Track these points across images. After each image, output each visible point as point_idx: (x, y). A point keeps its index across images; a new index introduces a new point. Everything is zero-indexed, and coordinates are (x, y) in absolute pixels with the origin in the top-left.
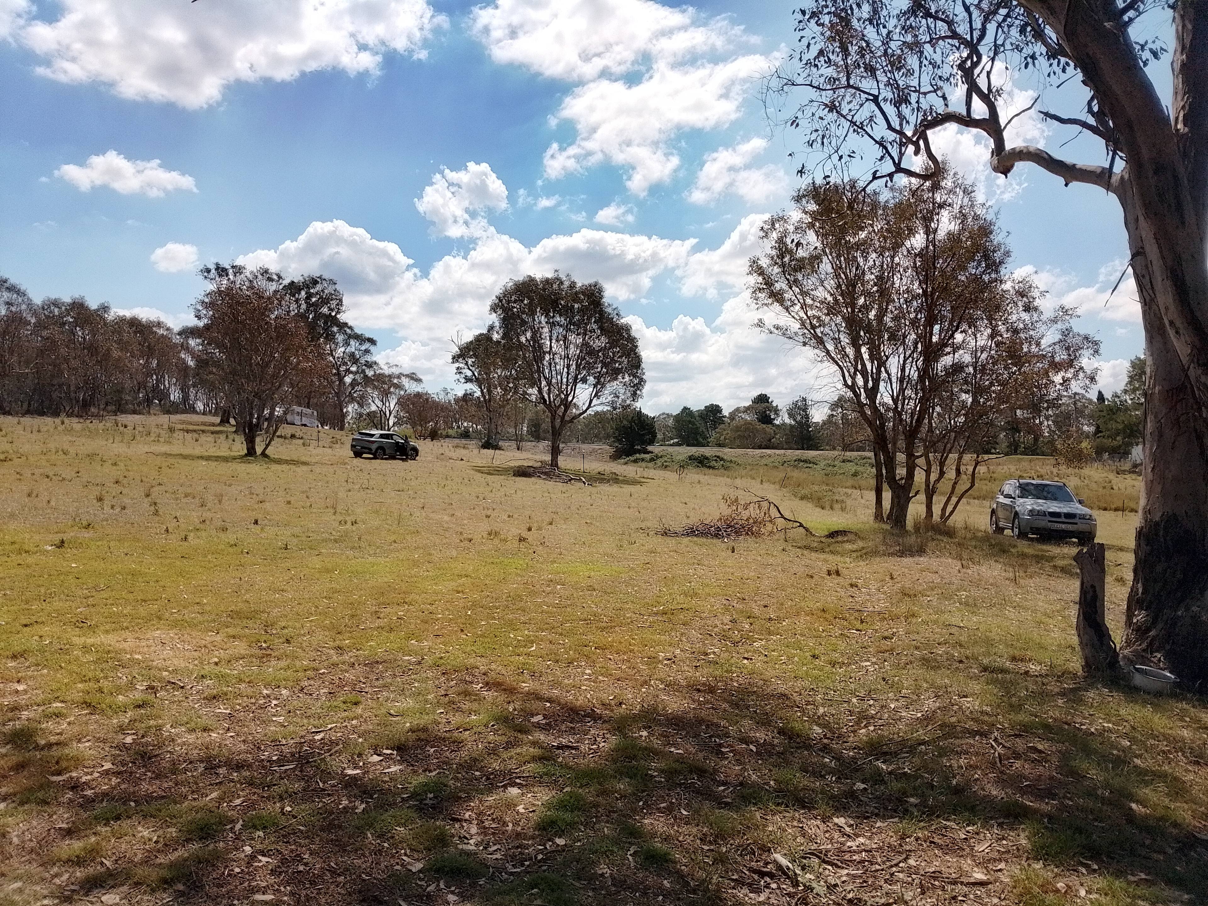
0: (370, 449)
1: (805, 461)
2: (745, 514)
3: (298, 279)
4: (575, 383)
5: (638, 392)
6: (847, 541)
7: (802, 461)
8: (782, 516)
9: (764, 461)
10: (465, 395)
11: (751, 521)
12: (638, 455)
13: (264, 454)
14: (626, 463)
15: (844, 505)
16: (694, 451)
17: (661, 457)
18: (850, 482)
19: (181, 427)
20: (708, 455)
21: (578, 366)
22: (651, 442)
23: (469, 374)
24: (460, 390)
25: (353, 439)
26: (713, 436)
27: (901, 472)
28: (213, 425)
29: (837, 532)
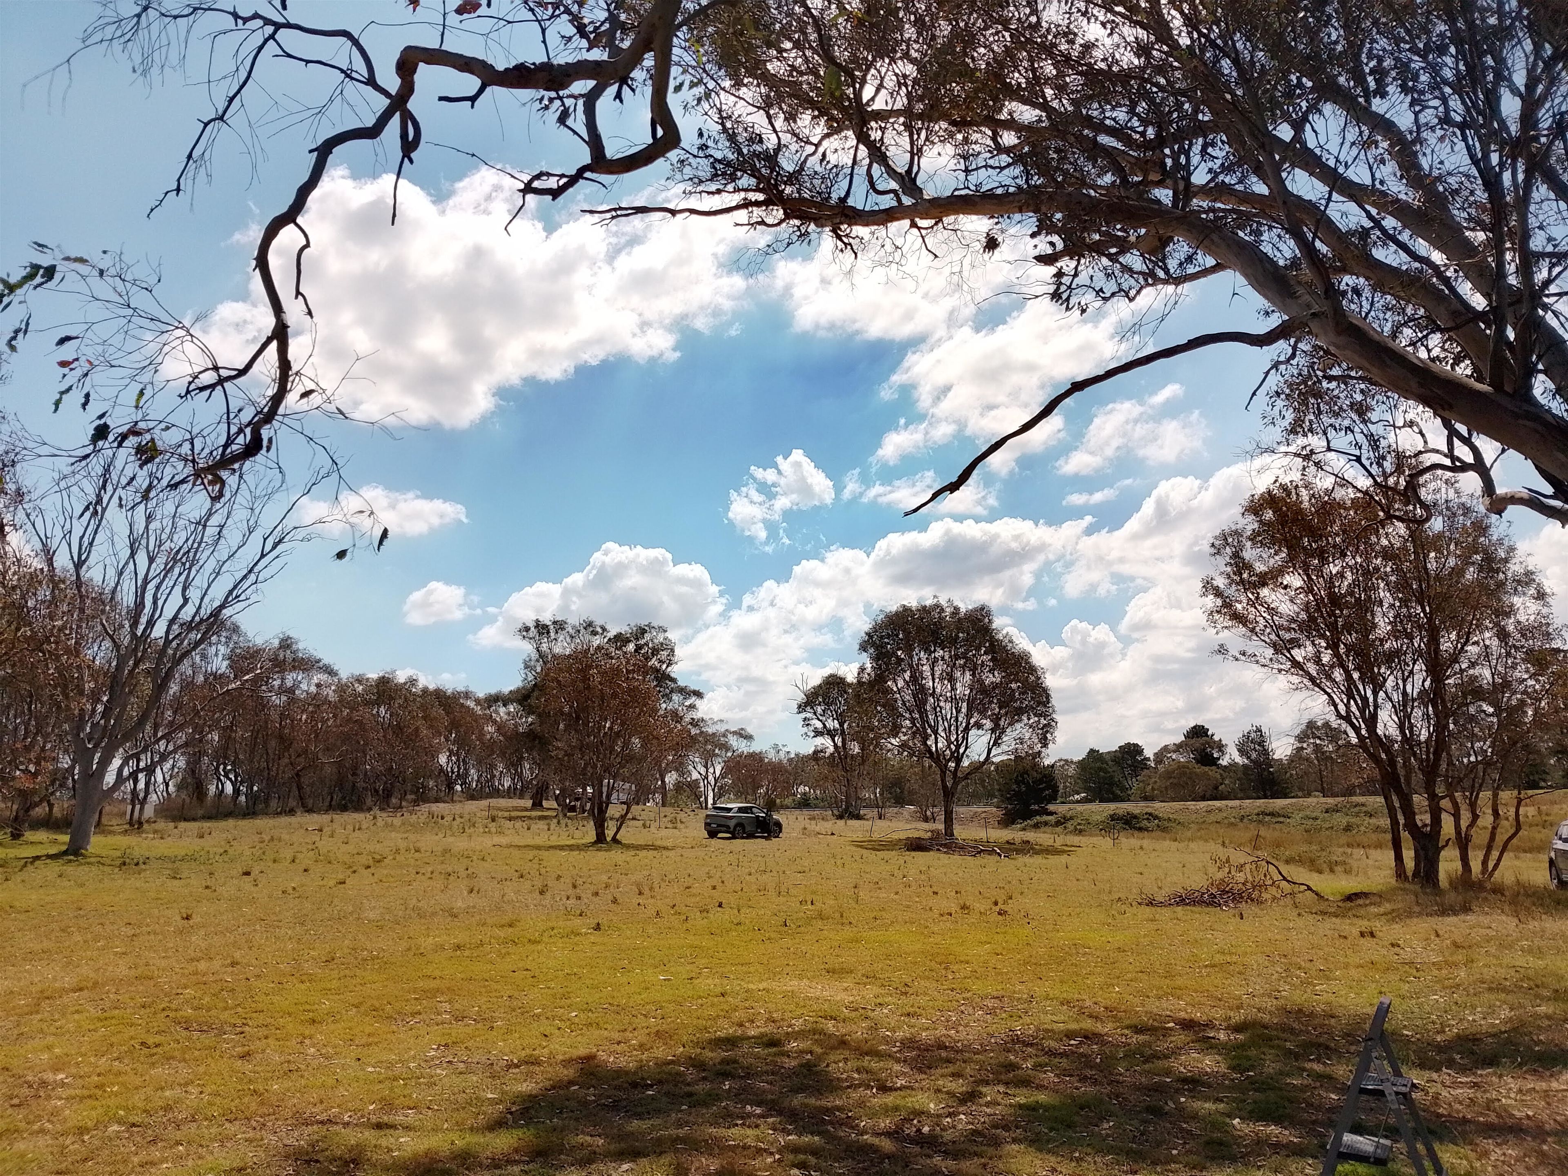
0: (728, 827)
1: (1272, 814)
2: (1240, 877)
3: (624, 629)
4: (967, 729)
5: (1048, 735)
6: (1371, 904)
7: (1269, 815)
8: (1285, 879)
9: (1212, 818)
10: (816, 752)
11: (1249, 885)
12: (1038, 817)
13: (614, 840)
14: (1024, 829)
15: (1348, 867)
16: (1111, 807)
17: (1071, 818)
18: (1344, 839)
19: (506, 814)
20: (1136, 811)
21: (969, 709)
22: (1053, 799)
23: (819, 725)
24: (807, 747)
25: (707, 816)
26: (1135, 785)
27: (1423, 818)
28: (526, 810)
29: (1356, 894)
